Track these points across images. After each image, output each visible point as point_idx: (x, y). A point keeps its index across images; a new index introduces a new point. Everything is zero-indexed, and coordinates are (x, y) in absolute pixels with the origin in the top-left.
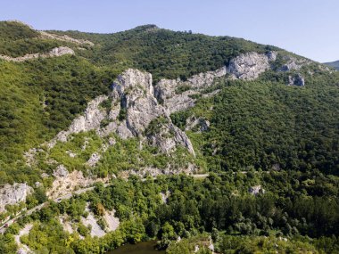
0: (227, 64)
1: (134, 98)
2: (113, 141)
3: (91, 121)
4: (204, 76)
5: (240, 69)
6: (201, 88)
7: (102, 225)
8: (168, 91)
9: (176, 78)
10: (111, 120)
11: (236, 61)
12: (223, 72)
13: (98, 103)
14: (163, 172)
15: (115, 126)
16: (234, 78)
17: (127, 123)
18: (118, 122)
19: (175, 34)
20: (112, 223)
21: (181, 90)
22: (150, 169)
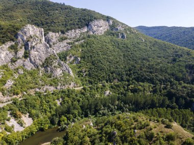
0: (87, 25)
1: (34, 44)
2: (21, 72)
3: (4, 59)
4: (75, 32)
5: (95, 28)
6: (74, 38)
7: (21, 124)
8: (54, 40)
9: (58, 32)
10: (19, 58)
11: (92, 24)
12: (85, 30)
13: (8, 47)
14: (56, 88)
15: (22, 62)
16: (91, 33)
17: (30, 60)
18: (24, 59)
19: (54, 4)
20: (28, 121)
21: (62, 39)
22: (48, 87)
